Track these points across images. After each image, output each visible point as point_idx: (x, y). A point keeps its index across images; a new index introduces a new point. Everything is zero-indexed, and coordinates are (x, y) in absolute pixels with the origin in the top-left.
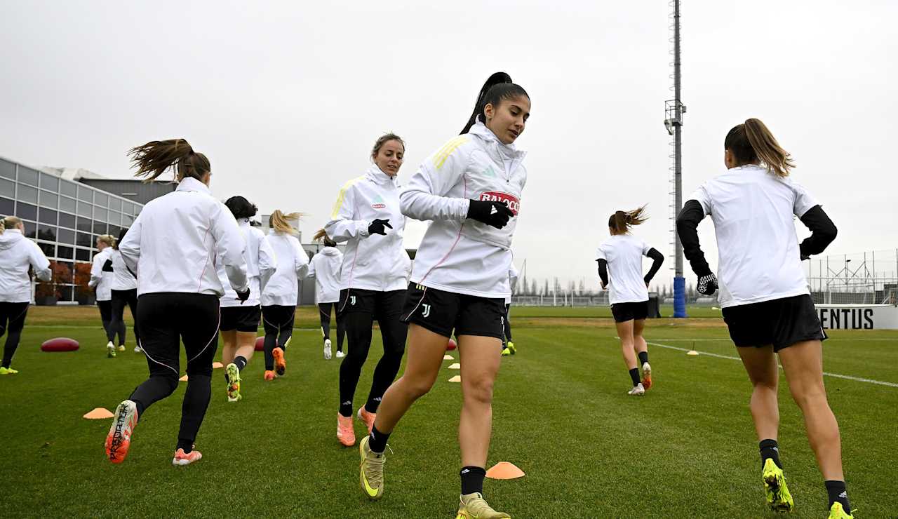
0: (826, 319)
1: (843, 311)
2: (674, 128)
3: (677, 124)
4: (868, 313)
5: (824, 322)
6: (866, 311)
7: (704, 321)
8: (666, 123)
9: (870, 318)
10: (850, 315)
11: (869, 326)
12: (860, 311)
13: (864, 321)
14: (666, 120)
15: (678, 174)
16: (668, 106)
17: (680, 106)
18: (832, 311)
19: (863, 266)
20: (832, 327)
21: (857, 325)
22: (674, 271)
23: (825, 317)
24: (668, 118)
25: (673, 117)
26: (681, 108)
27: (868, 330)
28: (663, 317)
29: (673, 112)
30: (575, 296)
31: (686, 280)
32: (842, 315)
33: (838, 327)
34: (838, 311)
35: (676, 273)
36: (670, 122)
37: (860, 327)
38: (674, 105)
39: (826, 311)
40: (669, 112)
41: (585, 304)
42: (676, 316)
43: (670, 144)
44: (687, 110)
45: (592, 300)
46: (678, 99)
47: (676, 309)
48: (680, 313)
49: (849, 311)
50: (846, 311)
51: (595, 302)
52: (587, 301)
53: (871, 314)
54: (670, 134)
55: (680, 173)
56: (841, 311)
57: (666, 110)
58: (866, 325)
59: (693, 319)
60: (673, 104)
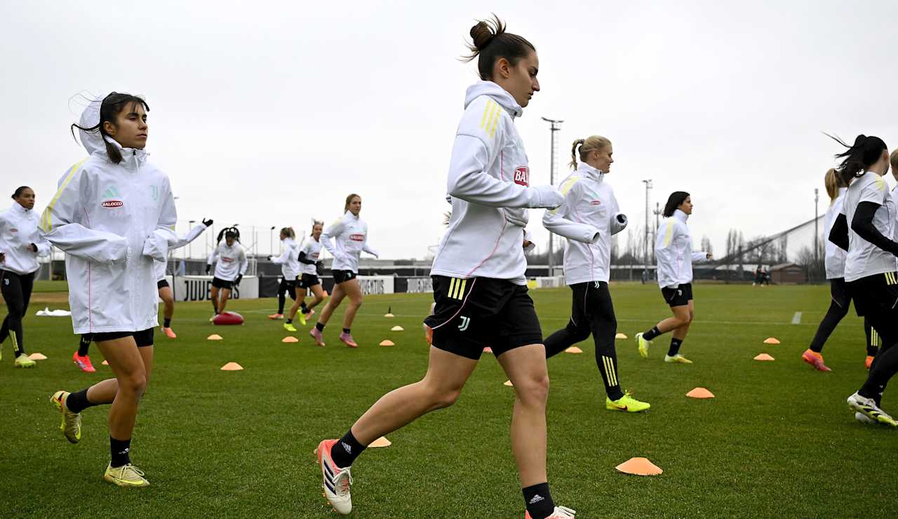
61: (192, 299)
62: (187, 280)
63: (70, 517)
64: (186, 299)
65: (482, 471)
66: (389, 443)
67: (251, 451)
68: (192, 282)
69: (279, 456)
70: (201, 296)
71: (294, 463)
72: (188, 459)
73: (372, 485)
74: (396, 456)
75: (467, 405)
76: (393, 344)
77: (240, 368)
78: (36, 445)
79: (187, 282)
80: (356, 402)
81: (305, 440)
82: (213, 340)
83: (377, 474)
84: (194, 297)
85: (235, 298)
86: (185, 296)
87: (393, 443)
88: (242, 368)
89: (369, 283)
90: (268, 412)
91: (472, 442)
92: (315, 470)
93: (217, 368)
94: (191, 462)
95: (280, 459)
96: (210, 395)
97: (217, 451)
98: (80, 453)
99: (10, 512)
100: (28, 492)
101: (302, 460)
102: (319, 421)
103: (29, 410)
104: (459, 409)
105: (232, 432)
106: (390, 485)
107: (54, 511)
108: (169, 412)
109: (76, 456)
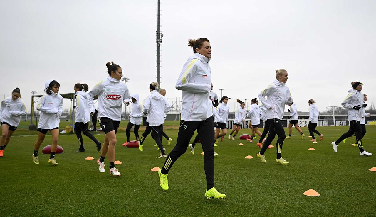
61: (230, 129)
63: (197, 216)
65: (364, 211)
66: (319, 195)
67: (261, 194)
68: (230, 122)
69: (273, 197)
71: (279, 200)
72: (237, 195)
73: (314, 213)
74: (323, 201)
75: (352, 179)
76: (314, 149)
77: (252, 158)
78: (182, 186)
79: (228, 122)
80: (302, 175)
81: (283, 191)
82: (240, 146)
83: (316, 209)
84: (231, 128)
85: (246, 128)
87: (321, 195)
88: (253, 158)
89: (301, 122)
90: (266, 177)
91: (358, 197)
92: (289, 205)
93: (243, 158)
94: (238, 197)
95: (273, 198)
96: (242, 169)
97: (248, 193)
98: (197, 190)
99: (176, 211)
100: (181, 204)
101: (282, 199)
102: (288, 183)
103: (178, 172)
104: (349, 181)
105: (253, 185)
106: (322, 214)
107: (191, 213)
108: (227, 175)
109: (196, 191)
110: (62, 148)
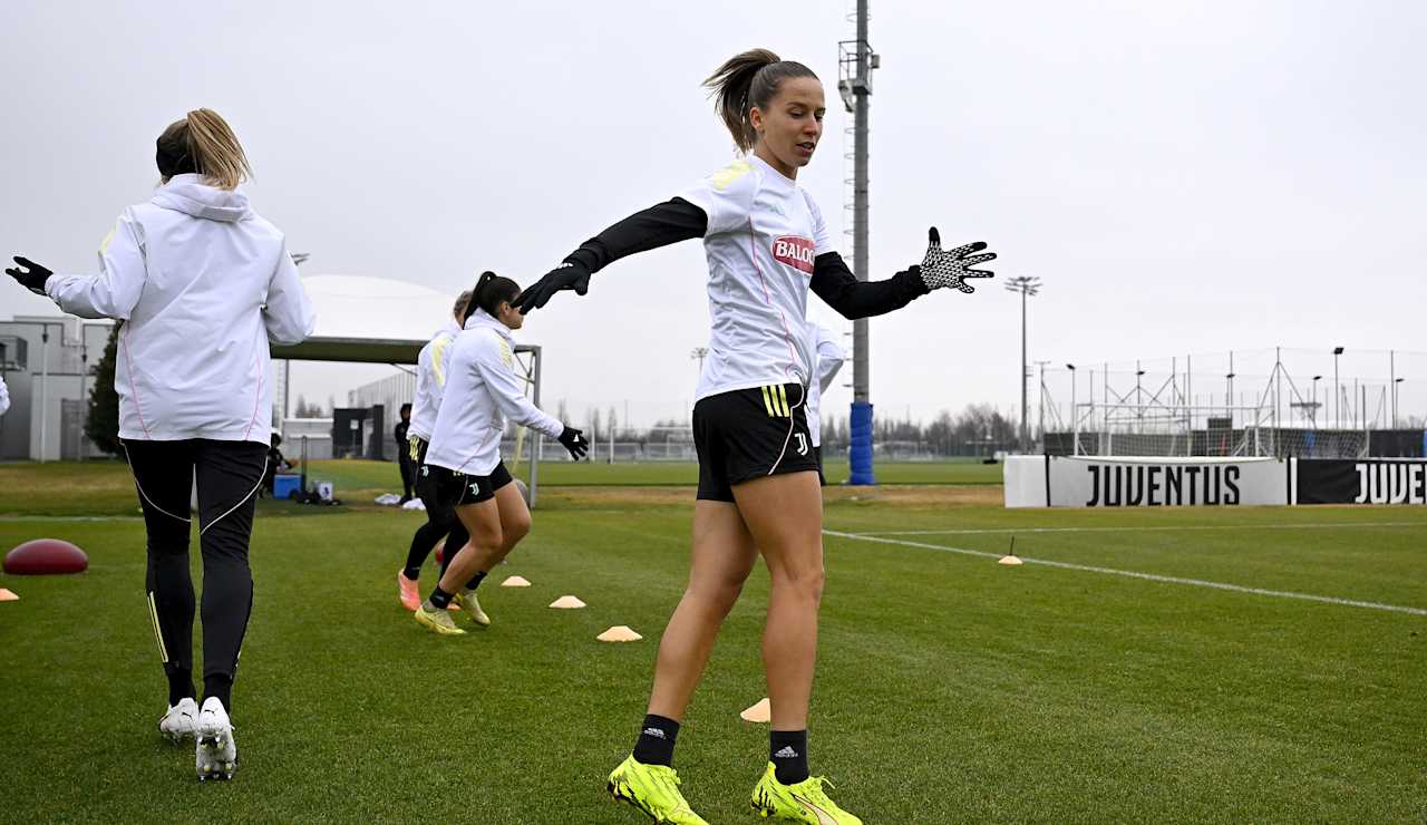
0: (1157, 487)
1: (1188, 470)
2: (854, 99)
3: (862, 92)
4: (1232, 474)
5: (1155, 492)
6: (1228, 470)
7: (913, 491)
8: (842, 87)
9: (1237, 483)
10: (1200, 477)
11: (1232, 498)
12: (1217, 469)
13: (1224, 489)
14: (842, 82)
15: (861, 192)
16: (843, 54)
17: (867, 54)
18: (1169, 470)
19: (1171, 383)
20: (1168, 503)
21: (1212, 498)
22: (852, 390)
23: (1155, 482)
24: (844, 77)
25: (853, 75)
26: (869, 60)
27: (1230, 506)
28: (831, 484)
29: (854, 65)
30: (598, 440)
31: (875, 409)
32: (1186, 477)
33: (1179, 502)
34: (1179, 469)
35: (856, 394)
36: (848, 85)
37: (1217, 501)
38: (855, 51)
39: (1158, 470)
40: (845, 64)
41: (628, 456)
42: (855, 481)
43: (846, 131)
44: (881, 63)
45: (642, 448)
46: (862, 40)
47: (853, 468)
48: (863, 476)
49: (1198, 469)
50: (1193, 470)
51: (648, 452)
52: (631, 450)
53: (1237, 476)
54: (849, 109)
55: (865, 192)
56: (1183, 470)
57: (841, 61)
58: (1227, 496)
59: (888, 487)
60: (853, 48)
62: (1092, 464)
64: (1093, 503)
68: (1107, 469)
70: (1134, 498)
79: (1094, 469)
86: (1090, 498)
110: (77, 549)
